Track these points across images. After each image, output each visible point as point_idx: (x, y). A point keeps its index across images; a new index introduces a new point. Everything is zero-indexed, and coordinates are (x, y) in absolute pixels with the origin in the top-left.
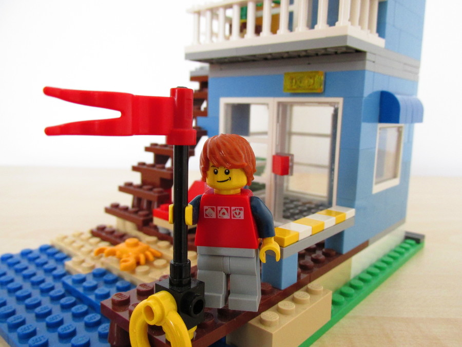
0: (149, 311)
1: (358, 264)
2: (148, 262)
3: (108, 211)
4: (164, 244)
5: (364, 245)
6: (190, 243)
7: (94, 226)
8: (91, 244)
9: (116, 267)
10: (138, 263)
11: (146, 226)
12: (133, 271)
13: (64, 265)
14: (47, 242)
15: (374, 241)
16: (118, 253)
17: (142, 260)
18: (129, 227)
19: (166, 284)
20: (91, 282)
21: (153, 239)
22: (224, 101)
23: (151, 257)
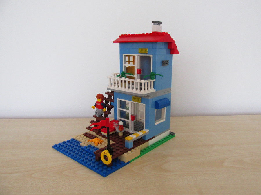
0: (105, 153)
1: (151, 142)
2: (101, 143)
3: (87, 129)
4: (104, 139)
5: (154, 137)
6: (110, 138)
7: (84, 133)
8: (84, 138)
9: (93, 144)
10: (99, 144)
11: (99, 133)
12: (98, 145)
13: (80, 144)
14: (72, 138)
15: (156, 137)
16: (93, 141)
17: (99, 143)
18: (94, 134)
19: (107, 148)
20: (88, 148)
21: (101, 137)
22: (118, 99)
23: (101, 142)
